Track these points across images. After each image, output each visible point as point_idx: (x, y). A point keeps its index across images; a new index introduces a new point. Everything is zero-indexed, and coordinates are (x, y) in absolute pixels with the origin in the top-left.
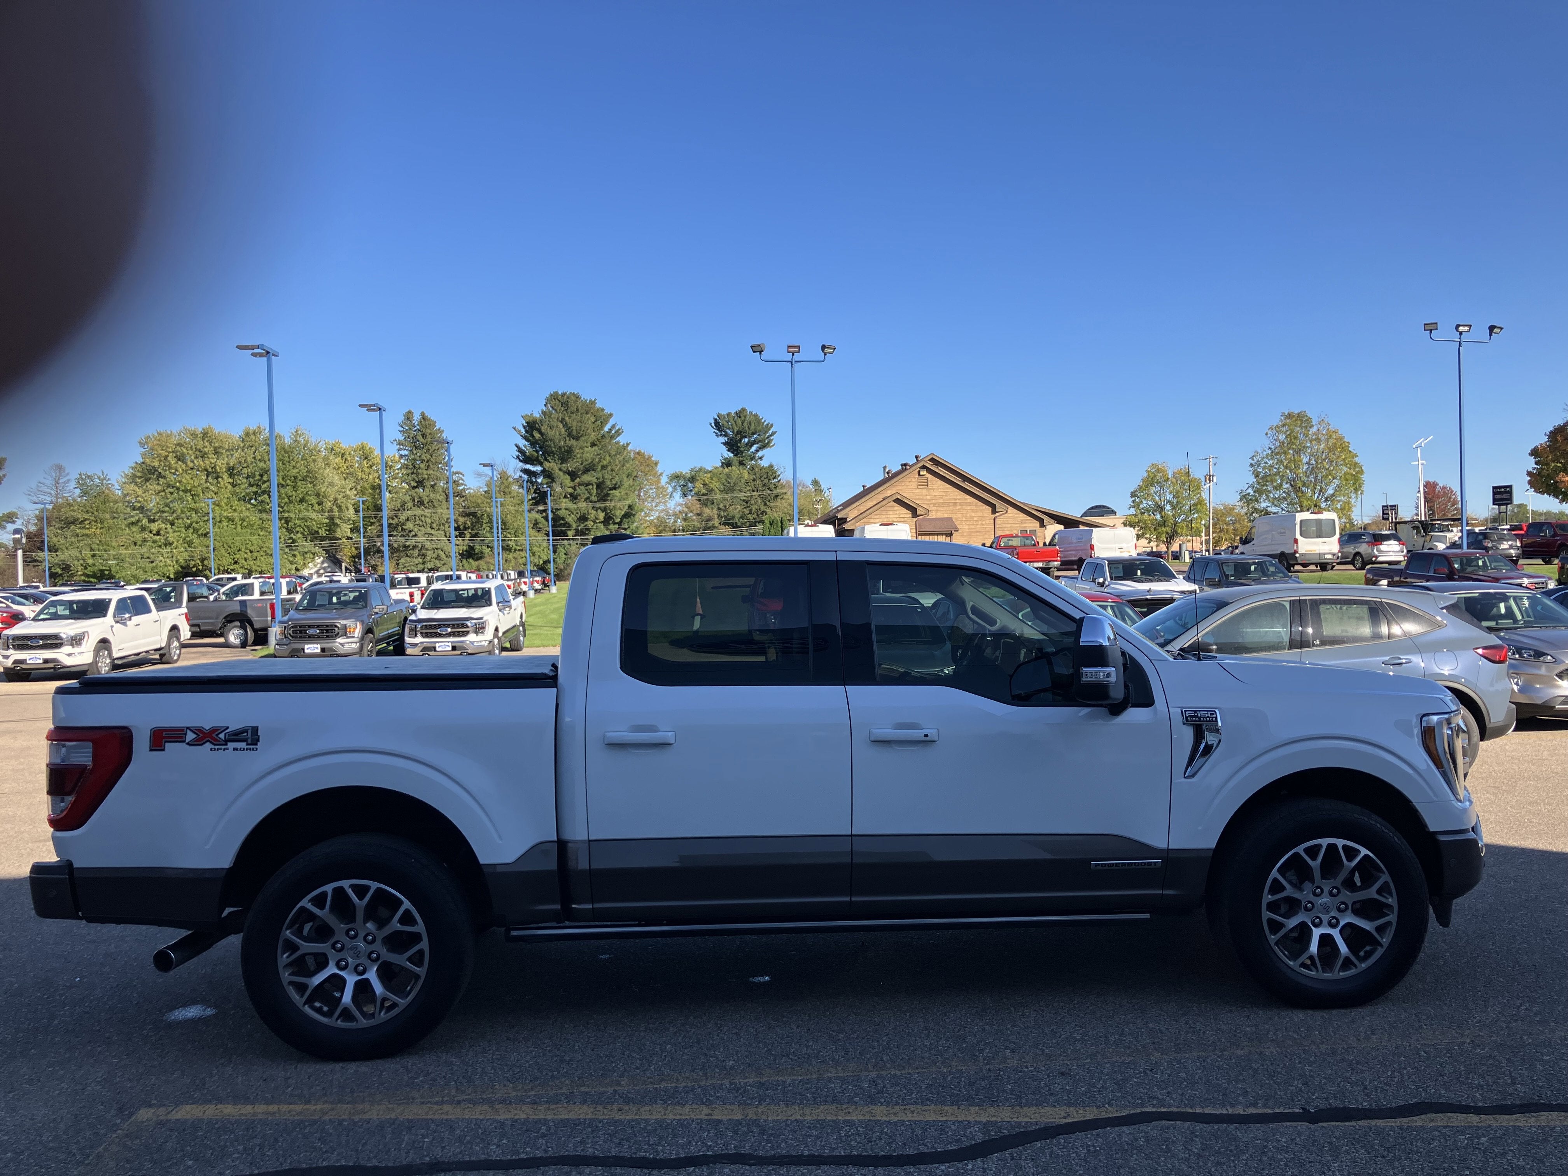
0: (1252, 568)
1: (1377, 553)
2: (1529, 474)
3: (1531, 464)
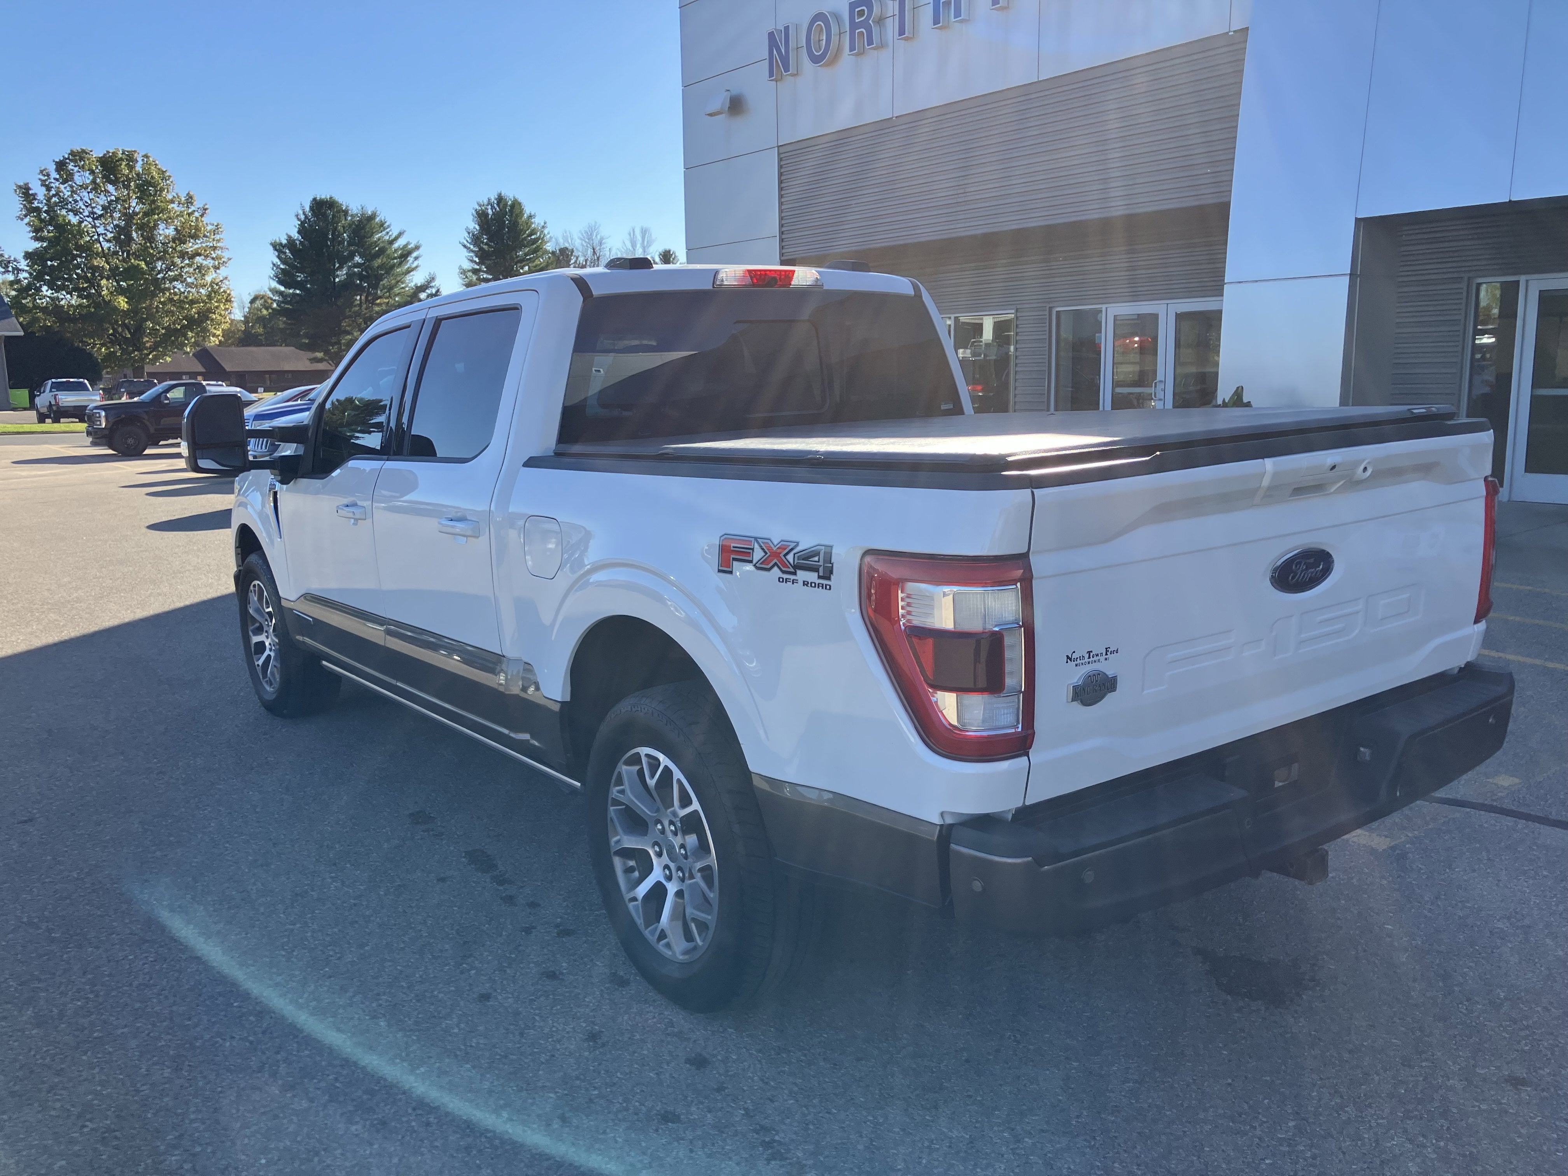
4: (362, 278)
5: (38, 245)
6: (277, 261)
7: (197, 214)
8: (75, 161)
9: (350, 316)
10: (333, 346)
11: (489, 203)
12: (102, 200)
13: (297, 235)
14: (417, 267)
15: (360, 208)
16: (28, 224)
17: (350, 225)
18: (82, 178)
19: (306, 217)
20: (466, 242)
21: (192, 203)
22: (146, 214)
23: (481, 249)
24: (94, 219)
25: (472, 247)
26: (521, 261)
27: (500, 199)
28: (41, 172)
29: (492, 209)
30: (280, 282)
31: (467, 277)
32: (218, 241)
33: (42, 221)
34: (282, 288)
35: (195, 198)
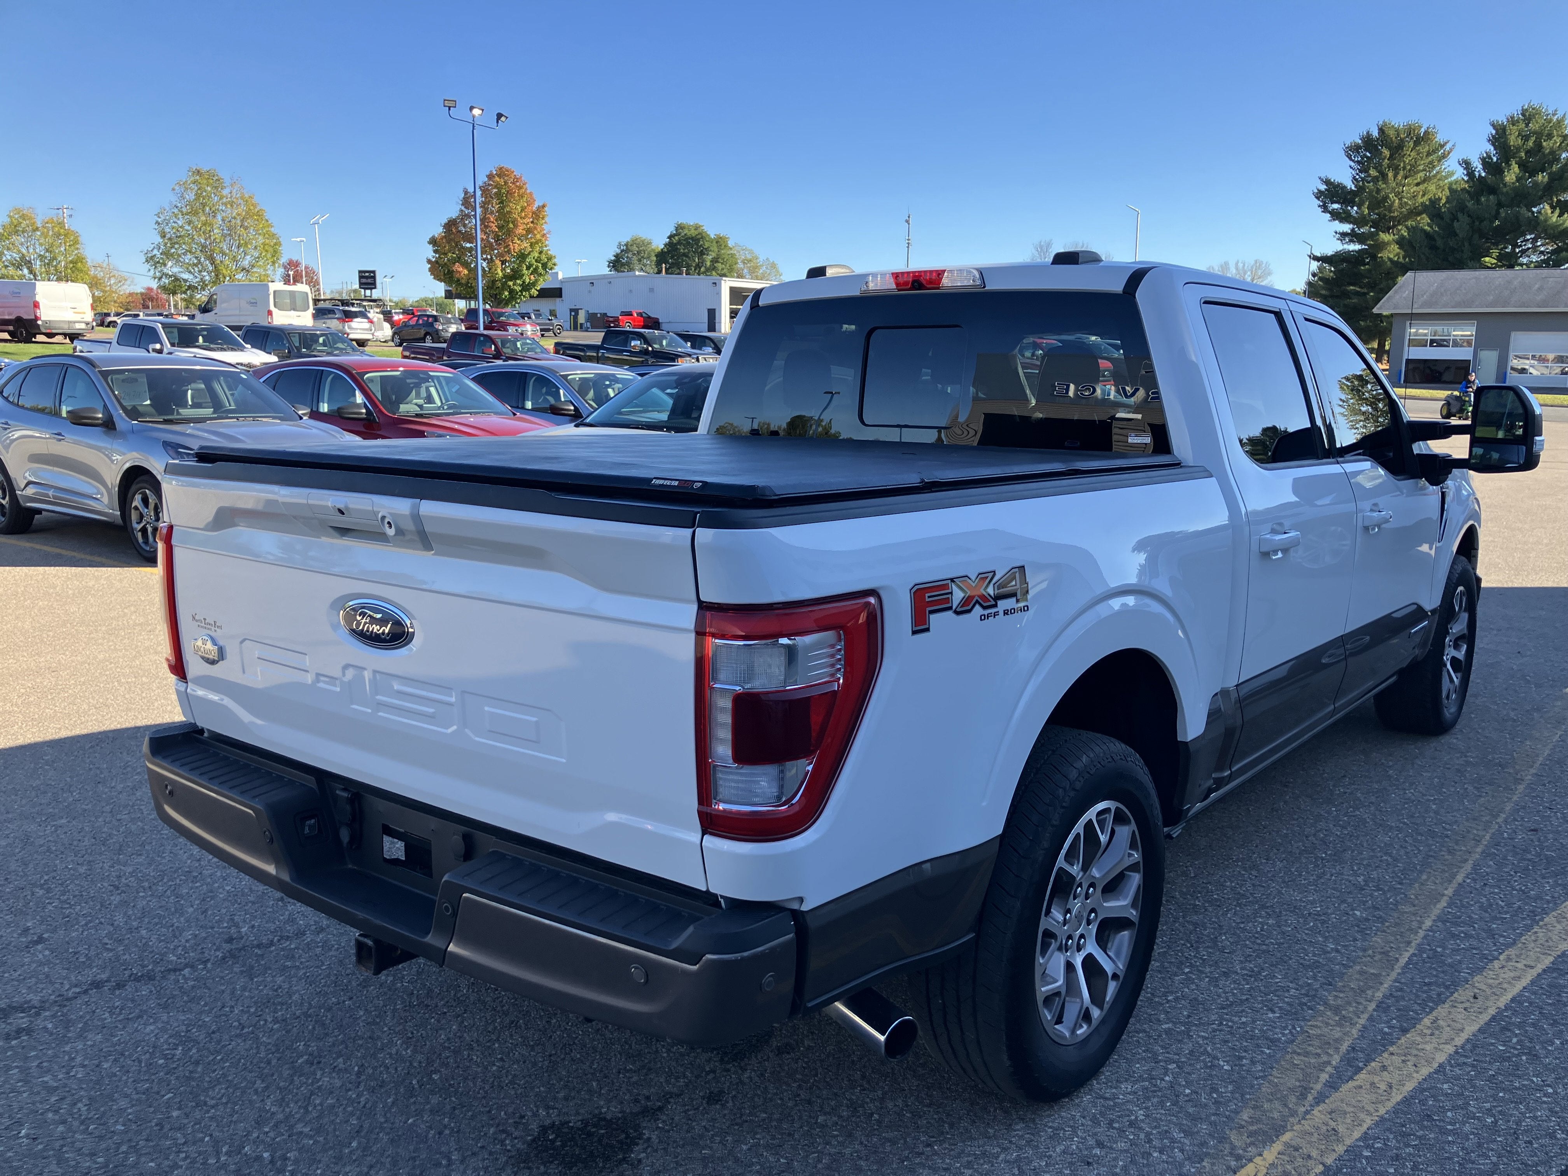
0: (321, 340)
1: (348, 331)
2: (429, 261)
3: (429, 252)
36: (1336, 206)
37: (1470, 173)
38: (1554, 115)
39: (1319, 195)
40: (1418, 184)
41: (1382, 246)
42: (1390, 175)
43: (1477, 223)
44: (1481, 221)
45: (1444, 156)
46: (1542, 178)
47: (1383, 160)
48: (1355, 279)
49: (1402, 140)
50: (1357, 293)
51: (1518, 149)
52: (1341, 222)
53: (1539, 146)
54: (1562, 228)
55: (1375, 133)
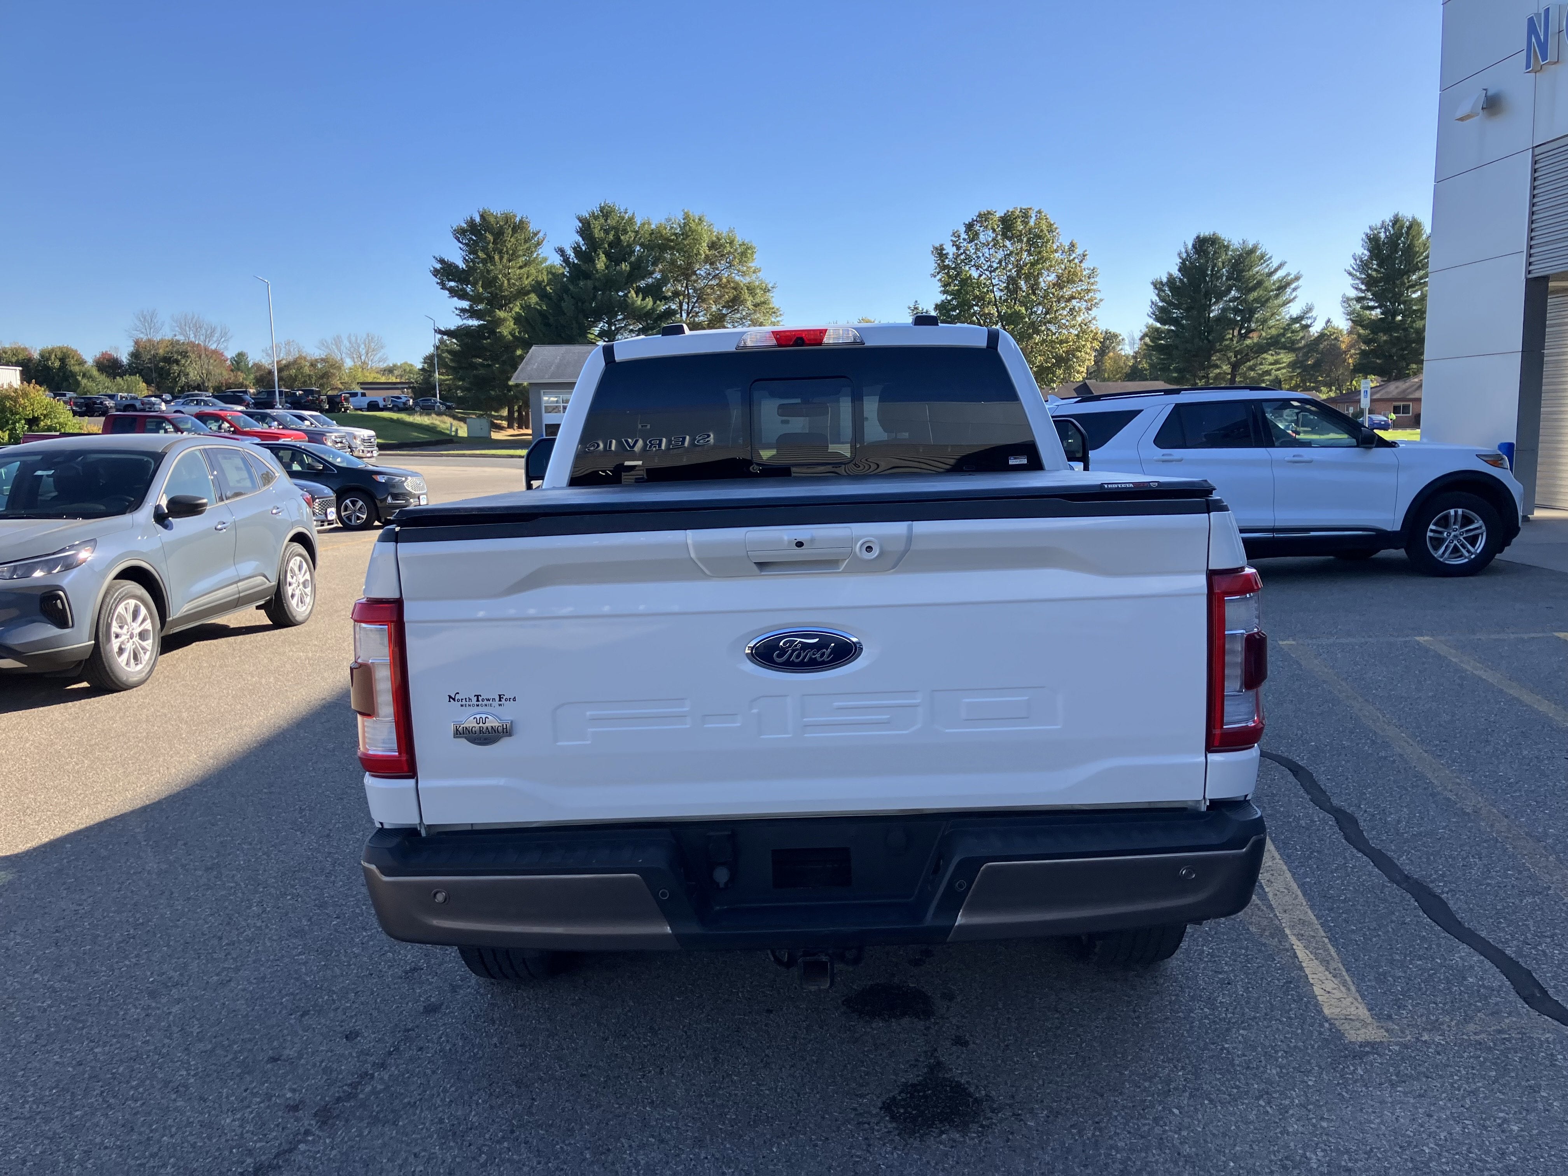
4: (1236, 311)
5: (943, 297)
6: (1156, 299)
7: (1076, 261)
8: (981, 222)
9: (1220, 351)
10: (1200, 380)
11: (1383, 226)
12: (1000, 254)
13: (1177, 272)
14: (1295, 298)
15: (1241, 242)
16: (940, 280)
17: (1230, 260)
18: (985, 236)
19: (1188, 255)
20: (1351, 270)
21: (1073, 251)
22: (1033, 264)
23: (1369, 276)
24: (991, 272)
25: (1358, 274)
26: (1413, 286)
27: (1396, 221)
28: (954, 234)
29: (1385, 232)
30: (1158, 319)
31: (1350, 306)
32: (1092, 284)
33: (950, 277)
34: (1158, 325)
35: (1077, 246)
36: (452, 284)
37: (566, 260)
38: (626, 213)
39: (436, 272)
40: (521, 268)
41: (499, 322)
42: (497, 257)
43: (580, 304)
44: (583, 303)
45: (539, 244)
46: (625, 266)
47: (488, 244)
48: (480, 351)
49: (501, 227)
50: (482, 365)
51: (602, 240)
52: (459, 298)
53: (618, 238)
54: (646, 310)
55: (478, 219)
